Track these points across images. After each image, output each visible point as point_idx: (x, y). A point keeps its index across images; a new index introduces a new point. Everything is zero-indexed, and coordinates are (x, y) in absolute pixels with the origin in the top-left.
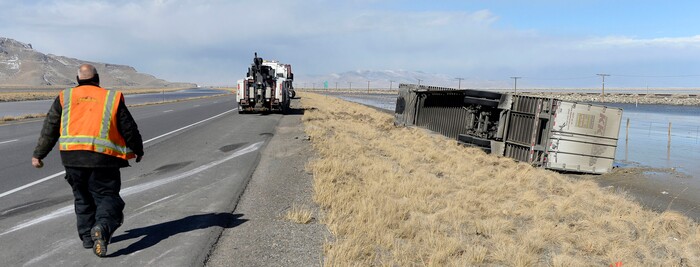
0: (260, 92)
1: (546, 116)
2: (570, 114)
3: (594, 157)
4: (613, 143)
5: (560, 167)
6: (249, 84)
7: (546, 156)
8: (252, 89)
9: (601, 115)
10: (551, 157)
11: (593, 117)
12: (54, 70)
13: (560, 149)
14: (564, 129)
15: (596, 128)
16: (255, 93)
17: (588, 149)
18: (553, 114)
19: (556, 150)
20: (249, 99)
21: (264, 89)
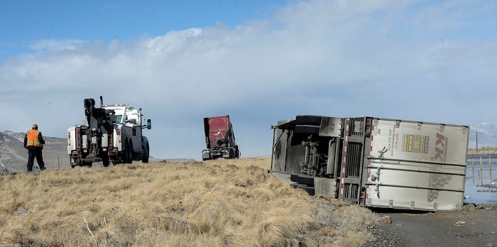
0: (94, 140)
1: (359, 139)
2: (394, 136)
3: (434, 191)
4: (460, 170)
5: (386, 204)
6: (81, 132)
7: (364, 189)
8: (85, 137)
9: (438, 135)
10: (371, 192)
11: (427, 138)
12: (12, 151)
13: (383, 180)
14: (386, 156)
15: (432, 152)
16: (89, 142)
17: (424, 180)
18: (368, 136)
19: (377, 182)
20: (82, 150)
21: (99, 136)
